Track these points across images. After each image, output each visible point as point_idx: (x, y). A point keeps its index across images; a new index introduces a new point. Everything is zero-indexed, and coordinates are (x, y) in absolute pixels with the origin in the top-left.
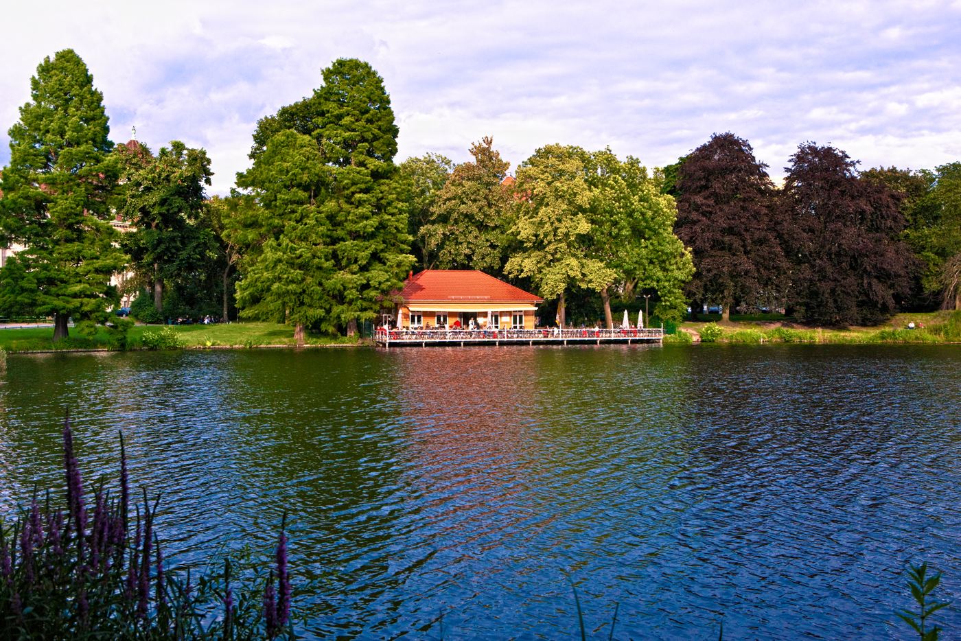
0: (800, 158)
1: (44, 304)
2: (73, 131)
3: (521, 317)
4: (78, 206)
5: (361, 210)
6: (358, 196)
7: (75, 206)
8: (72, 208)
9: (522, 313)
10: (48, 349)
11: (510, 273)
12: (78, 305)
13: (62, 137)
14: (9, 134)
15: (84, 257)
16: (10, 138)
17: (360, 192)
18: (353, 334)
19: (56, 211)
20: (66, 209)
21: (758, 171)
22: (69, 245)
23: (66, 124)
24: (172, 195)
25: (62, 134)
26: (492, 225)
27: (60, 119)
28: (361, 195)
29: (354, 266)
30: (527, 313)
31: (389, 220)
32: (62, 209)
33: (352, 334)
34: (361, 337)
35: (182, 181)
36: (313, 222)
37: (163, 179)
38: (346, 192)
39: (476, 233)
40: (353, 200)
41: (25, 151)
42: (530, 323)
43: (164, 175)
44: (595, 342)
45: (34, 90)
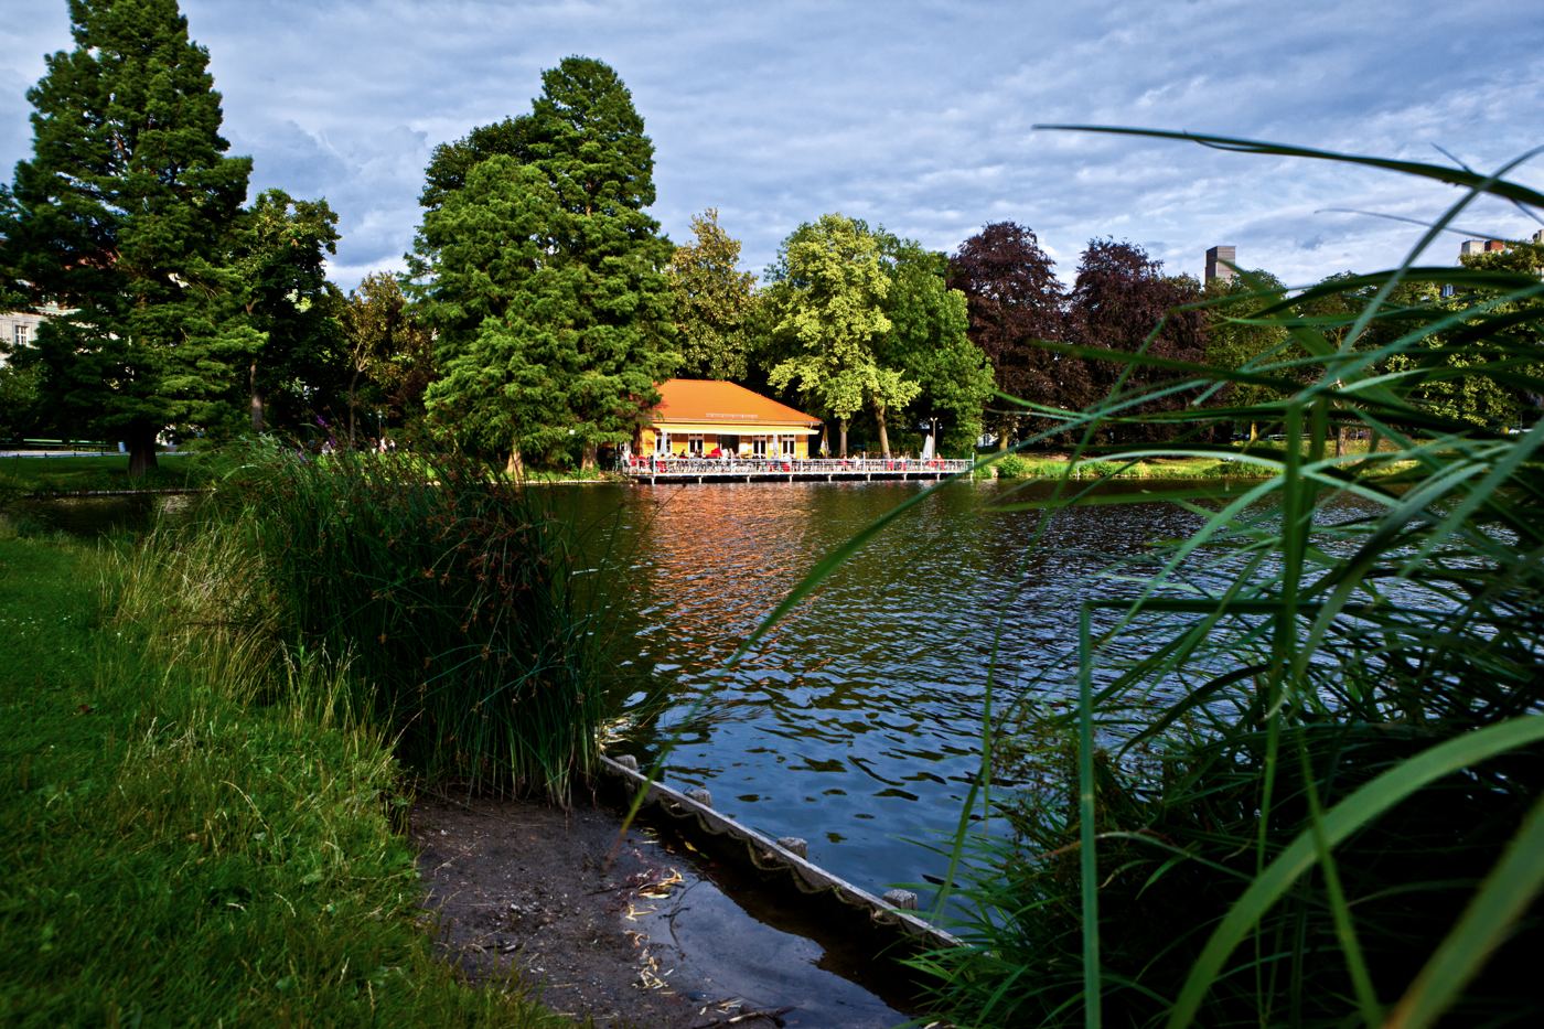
0: (1091, 255)
1: (117, 410)
2: (159, 99)
3: (792, 443)
4: (177, 238)
5: (613, 281)
6: (607, 259)
7: (171, 237)
8: (166, 240)
9: (793, 439)
10: (123, 488)
11: (778, 384)
12: (184, 410)
13: (139, 109)
14: (30, 99)
15: (188, 330)
16: (31, 109)
17: (610, 254)
18: (591, 465)
19: (135, 244)
20: (155, 241)
21: (1041, 268)
22: (158, 307)
23: (146, 86)
24: (283, 261)
25: (139, 103)
26: (732, 323)
27: (132, 75)
28: (613, 258)
29: (610, 363)
30: (799, 438)
31: (650, 299)
32: (146, 240)
33: (589, 464)
34: (603, 469)
35: (299, 241)
36: (557, 292)
37: (267, 239)
38: (593, 251)
39: (712, 333)
40: (601, 265)
41: (67, 127)
42: (802, 451)
43: (268, 231)
44: (900, 477)
45: (77, 22)
